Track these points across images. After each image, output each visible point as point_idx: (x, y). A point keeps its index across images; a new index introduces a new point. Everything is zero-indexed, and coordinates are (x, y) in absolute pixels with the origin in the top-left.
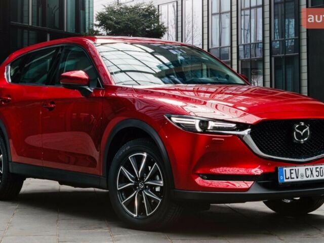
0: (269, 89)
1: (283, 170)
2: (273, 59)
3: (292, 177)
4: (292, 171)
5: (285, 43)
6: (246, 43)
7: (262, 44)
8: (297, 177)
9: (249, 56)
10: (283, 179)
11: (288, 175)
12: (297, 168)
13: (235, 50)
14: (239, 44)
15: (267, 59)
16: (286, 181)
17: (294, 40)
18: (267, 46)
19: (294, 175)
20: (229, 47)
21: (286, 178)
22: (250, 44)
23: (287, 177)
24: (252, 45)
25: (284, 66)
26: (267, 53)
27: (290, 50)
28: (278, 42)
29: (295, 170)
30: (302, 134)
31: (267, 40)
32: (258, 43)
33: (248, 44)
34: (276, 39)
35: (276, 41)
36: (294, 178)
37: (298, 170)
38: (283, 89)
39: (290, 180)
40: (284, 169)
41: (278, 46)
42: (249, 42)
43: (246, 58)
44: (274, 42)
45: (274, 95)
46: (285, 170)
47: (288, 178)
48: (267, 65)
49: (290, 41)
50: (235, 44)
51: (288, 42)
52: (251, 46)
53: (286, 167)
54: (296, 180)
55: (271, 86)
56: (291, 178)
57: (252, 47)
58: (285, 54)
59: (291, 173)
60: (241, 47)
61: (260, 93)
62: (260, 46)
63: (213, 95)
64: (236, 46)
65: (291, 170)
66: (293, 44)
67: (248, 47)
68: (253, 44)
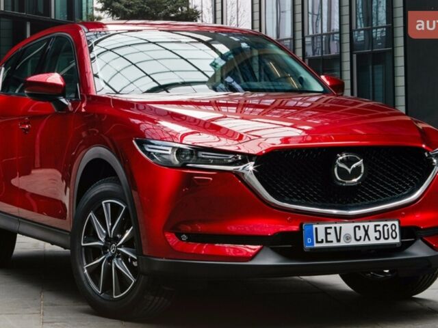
0: (350, 98)
1: (312, 228)
2: (355, 56)
3: (329, 240)
4: (329, 231)
5: (372, 33)
6: (315, 33)
7: (338, 35)
8: (338, 241)
9: (320, 53)
10: (312, 244)
11: (321, 236)
12: (338, 226)
13: (299, 44)
14: (306, 34)
15: (346, 57)
16: (316, 245)
17: (385, 29)
18: (346, 38)
19: (332, 237)
20: (290, 39)
21: (317, 242)
22: (322, 35)
23: (319, 240)
24: (324, 36)
25: (371, 67)
26: (346, 48)
27: (380, 44)
28: (362, 32)
29: (335, 228)
30: (350, 170)
31: (346, 29)
32: (333, 34)
33: (319, 35)
34: (359, 28)
35: (359, 30)
36: (332, 242)
37: (341, 228)
38: (369, 99)
39: (325, 245)
40: (315, 226)
41: (363, 37)
42: (320, 32)
43: (316, 56)
44: (356, 32)
45: (356, 107)
46: (316, 229)
47: (322, 242)
48: (347, 66)
49: (378, 30)
50: (299, 35)
51: (376, 32)
52: (322, 38)
53: (318, 224)
54: (335, 244)
55: (352, 94)
56: (327, 241)
57: (324, 39)
58: (372, 49)
59: (327, 234)
60: (308, 40)
61: (336, 104)
62: (335, 38)
63: (268, 110)
64: (301, 37)
65: (326, 228)
66: (384, 34)
67: (319, 40)
68: (325, 34)
